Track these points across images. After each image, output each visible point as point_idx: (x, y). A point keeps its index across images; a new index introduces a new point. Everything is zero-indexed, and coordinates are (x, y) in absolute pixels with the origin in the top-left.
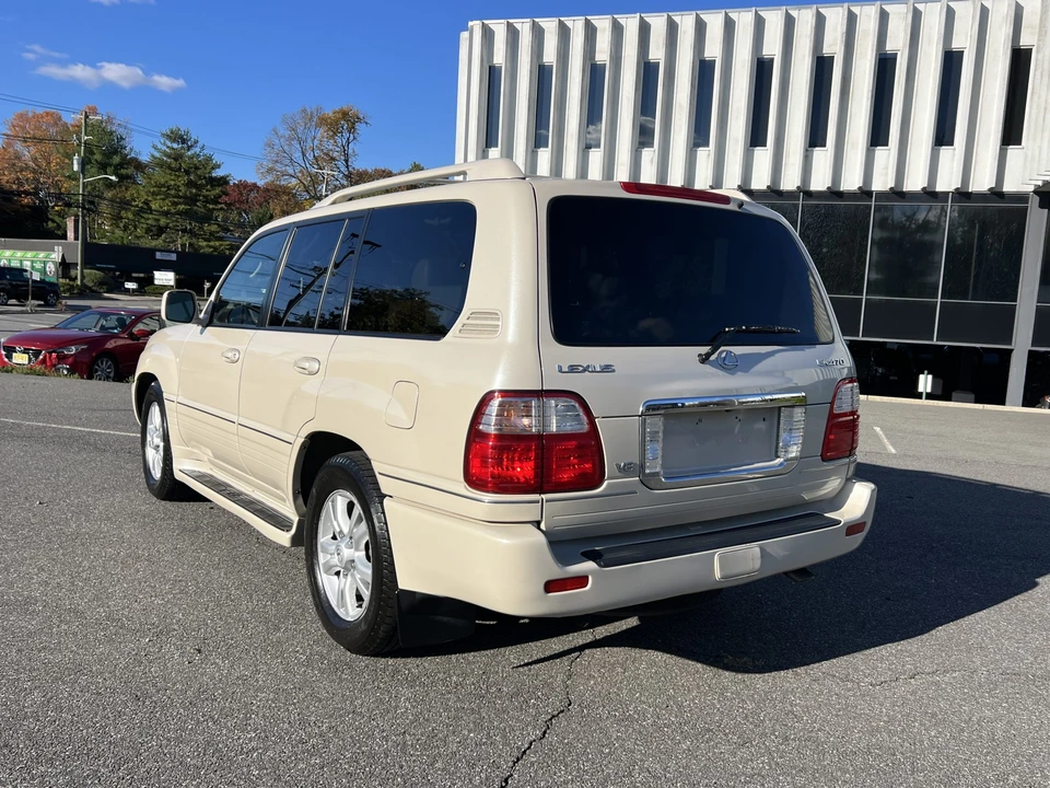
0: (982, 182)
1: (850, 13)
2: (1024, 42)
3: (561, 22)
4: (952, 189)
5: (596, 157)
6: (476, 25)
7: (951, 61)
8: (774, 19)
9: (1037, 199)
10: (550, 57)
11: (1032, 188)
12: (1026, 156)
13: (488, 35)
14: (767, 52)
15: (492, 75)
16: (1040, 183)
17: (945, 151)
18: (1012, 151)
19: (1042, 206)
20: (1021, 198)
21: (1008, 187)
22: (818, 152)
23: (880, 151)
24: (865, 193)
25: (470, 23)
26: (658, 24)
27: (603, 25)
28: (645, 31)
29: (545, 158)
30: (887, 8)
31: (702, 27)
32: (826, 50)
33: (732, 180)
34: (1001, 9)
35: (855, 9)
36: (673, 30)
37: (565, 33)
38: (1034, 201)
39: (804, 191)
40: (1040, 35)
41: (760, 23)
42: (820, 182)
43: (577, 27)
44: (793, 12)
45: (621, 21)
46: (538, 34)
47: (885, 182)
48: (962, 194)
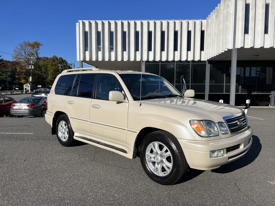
0: (197, 59)
2: (203, 29)
3: (102, 22)
4: (191, 60)
5: (113, 54)
6: (81, 21)
7: (189, 33)
8: (152, 23)
9: (208, 62)
10: (100, 29)
11: (207, 60)
13: (84, 24)
14: (150, 30)
15: (85, 34)
16: (209, 59)
17: (189, 52)
18: (202, 52)
19: (209, 63)
20: (205, 62)
21: (202, 60)
22: (163, 52)
23: (176, 52)
24: (173, 61)
25: (79, 21)
26: (125, 23)
27: (112, 22)
28: (122, 24)
29: (100, 53)
30: (175, 21)
31: (135, 24)
32: (163, 30)
33: (145, 59)
34: (198, 22)
35: (169, 21)
36: (129, 24)
37: (103, 24)
38: (207, 63)
39: (161, 61)
40: (207, 28)
41: (149, 23)
42: (164, 59)
43: (106, 23)
44: (156, 21)
45: (117, 22)
46: (97, 24)
47: (178, 59)
48: (193, 61)
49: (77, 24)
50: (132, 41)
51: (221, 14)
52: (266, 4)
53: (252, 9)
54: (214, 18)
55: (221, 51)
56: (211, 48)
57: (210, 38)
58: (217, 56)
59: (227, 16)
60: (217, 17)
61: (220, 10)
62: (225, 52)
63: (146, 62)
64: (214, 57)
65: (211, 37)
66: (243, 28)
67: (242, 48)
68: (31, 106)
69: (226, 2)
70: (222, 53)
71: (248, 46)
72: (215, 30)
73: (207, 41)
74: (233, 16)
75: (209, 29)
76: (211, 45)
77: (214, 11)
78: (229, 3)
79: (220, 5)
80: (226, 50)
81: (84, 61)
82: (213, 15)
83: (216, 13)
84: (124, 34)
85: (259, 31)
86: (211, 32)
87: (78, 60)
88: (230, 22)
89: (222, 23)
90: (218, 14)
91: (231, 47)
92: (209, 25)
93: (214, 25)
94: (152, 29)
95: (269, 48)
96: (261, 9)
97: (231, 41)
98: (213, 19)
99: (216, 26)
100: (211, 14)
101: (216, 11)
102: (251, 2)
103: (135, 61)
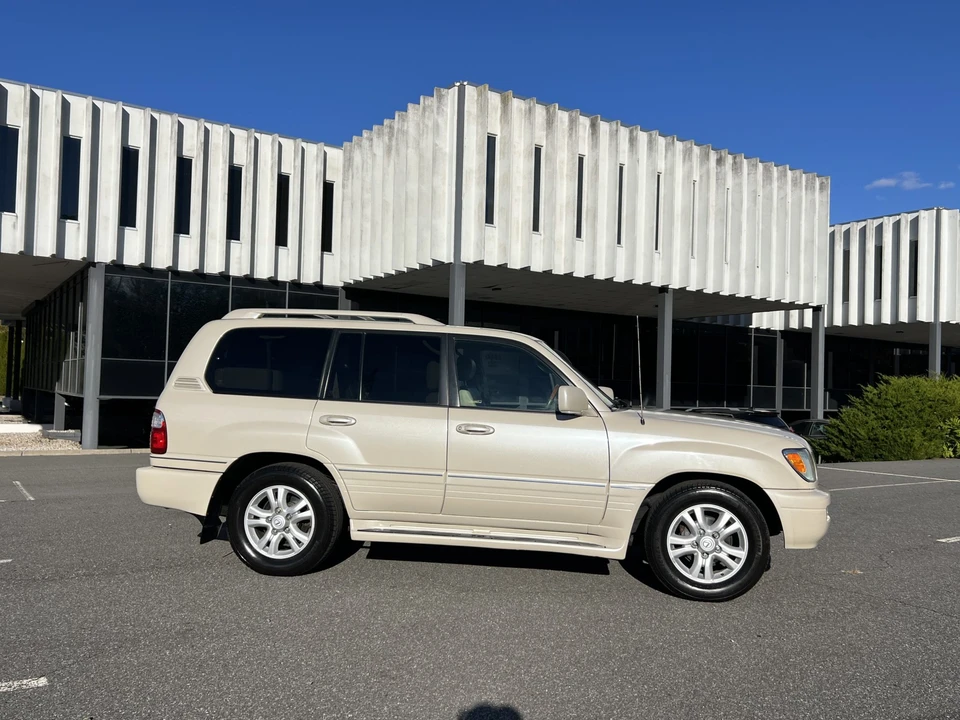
0: (310, 277)
1: (206, 129)
2: (330, 178)
4: (289, 280)
8: (139, 117)
9: (344, 292)
11: (342, 285)
14: (132, 143)
16: (352, 282)
17: (283, 250)
18: (328, 256)
19: (347, 298)
20: (333, 290)
21: (326, 283)
22: (183, 238)
23: (235, 244)
24: (224, 277)
26: (18, 93)
30: (234, 131)
31: (66, 108)
32: (186, 153)
33: (105, 254)
34: (313, 150)
35: (209, 126)
36: (34, 102)
38: (342, 295)
39: (173, 271)
40: (344, 177)
41: (125, 117)
42: (188, 264)
44: (156, 116)
47: (240, 269)
48: (296, 285)
51: (407, 147)
52: (536, 148)
54: (378, 151)
56: (367, 249)
57: (362, 215)
58: (389, 277)
60: (389, 150)
61: (405, 133)
62: (425, 268)
63: (107, 266)
64: (377, 279)
65: (368, 211)
66: (480, 205)
67: (479, 265)
69: (427, 113)
70: (412, 271)
71: (492, 260)
72: (383, 190)
73: (348, 222)
74: (451, 163)
76: (367, 236)
77: (376, 127)
78: (440, 121)
79: (404, 118)
80: (429, 263)
82: (372, 142)
83: (386, 138)
85: (518, 223)
86: (367, 196)
88: (444, 178)
90: (397, 144)
91: (446, 256)
93: (378, 174)
94: (139, 140)
95: (541, 271)
96: (522, 158)
97: (446, 237)
98: (374, 155)
99: (390, 178)
100: (365, 134)
101: (386, 130)
102: (499, 135)
103: (58, 258)
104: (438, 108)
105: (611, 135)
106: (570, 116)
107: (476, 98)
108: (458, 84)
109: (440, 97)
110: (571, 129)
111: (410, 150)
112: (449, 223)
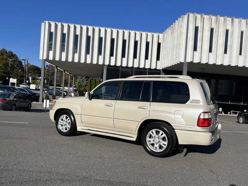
0: (153, 67)
1: (129, 32)
2: (160, 42)
3: (68, 25)
4: (148, 68)
5: (76, 55)
6: (47, 22)
7: (147, 44)
8: (115, 31)
10: (65, 31)
11: (162, 69)
12: (161, 63)
13: (50, 25)
14: (113, 37)
15: (51, 34)
16: (163, 68)
17: (147, 61)
18: (158, 61)
19: (163, 72)
20: (159, 70)
21: (158, 68)
22: (124, 58)
23: (135, 60)
24: (133, 67)
25: (45, 21)
26: (91, 28)
27: (78, 27)
28: (88, 29)
29: (64, 54)
30: (136, 32)
31: (100, 30)
32: (125, 38)
33: (107, 63)
34: (156, 35)
35: (130, 31)
36: (94, 30)
37: (69, 27)
38: (162, 71)
39: (121, 66)
40: (163, 41)
41: (112, 31)
42: (124, 65)
43: (72, 26)
44: (119, 30)
45: (82, 26)
46: (63, 26)
47: (136, 66)
48: (150, 69)
49: (43, 24)
50: (95, 46)
52: (211, 28)
53: (200, 31)
54: (170, 33)
55: (174, 62)
56: (166, 59)
57: (166, 51)
58: (171, 66)
59: (180, 35)
60: (172, 33)
61: (174, 28)
62: (178, 64)
63: (107, 66)
64: (168, 67)
65: (167, 49)
66: (192, 46)
67: (192, 62)
68: (3, 101)
69: (180, 23)
70: (175, 65)
71: (196, 61)
72: (170, 44)
73: (163, 53)
74: (185, 35)
75: (165, 42)
76: (166, 56)
77: (169, 27)
78: (183, 24)
79: (175, 24)
80: (179, 63)
81: (47, 60)
82: (168, 31)
83: (171, 30)
84: (88, 38)
85: (205, 50)
86: (167, 46)
87: (41, 58)
88: (183, 39)
89: (176, 39)
90: (173, 31)
91: (182, 61)
92: (165, 39)
93: (169, 39)
94: (115, 36)
95: (212, 64)
96: (207, 32)
97: (183, 55)
98: (169, 35)
99: (171, 41)
100: (167, 30)
101: (171, 28)
102: (200, 26)
103: (97, 64)
104: (182, 21)
105: (239, 22)
106: (224, 18)
107: (193, 17)
108: (188, 13)
109: (183, 18)
110: (224, 22)
111: (176, 32)
112: (184, 52)
